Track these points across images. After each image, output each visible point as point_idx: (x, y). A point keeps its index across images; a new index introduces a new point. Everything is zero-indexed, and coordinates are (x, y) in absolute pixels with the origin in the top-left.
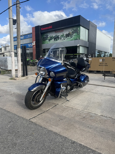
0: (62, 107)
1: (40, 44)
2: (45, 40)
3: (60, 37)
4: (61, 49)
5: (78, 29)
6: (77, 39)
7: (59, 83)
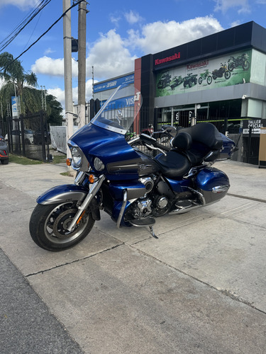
0: (131, 251)
1: (150, 97)
2: (162, 88)
3: (198, 78)
4: (199, 107)
5: (247, 56)
6: (243, 82)
7: (123, 188)
